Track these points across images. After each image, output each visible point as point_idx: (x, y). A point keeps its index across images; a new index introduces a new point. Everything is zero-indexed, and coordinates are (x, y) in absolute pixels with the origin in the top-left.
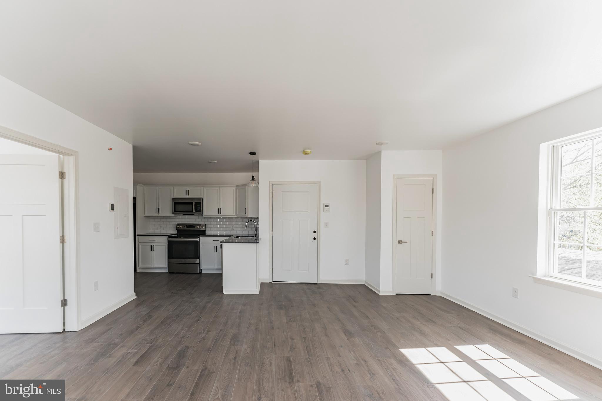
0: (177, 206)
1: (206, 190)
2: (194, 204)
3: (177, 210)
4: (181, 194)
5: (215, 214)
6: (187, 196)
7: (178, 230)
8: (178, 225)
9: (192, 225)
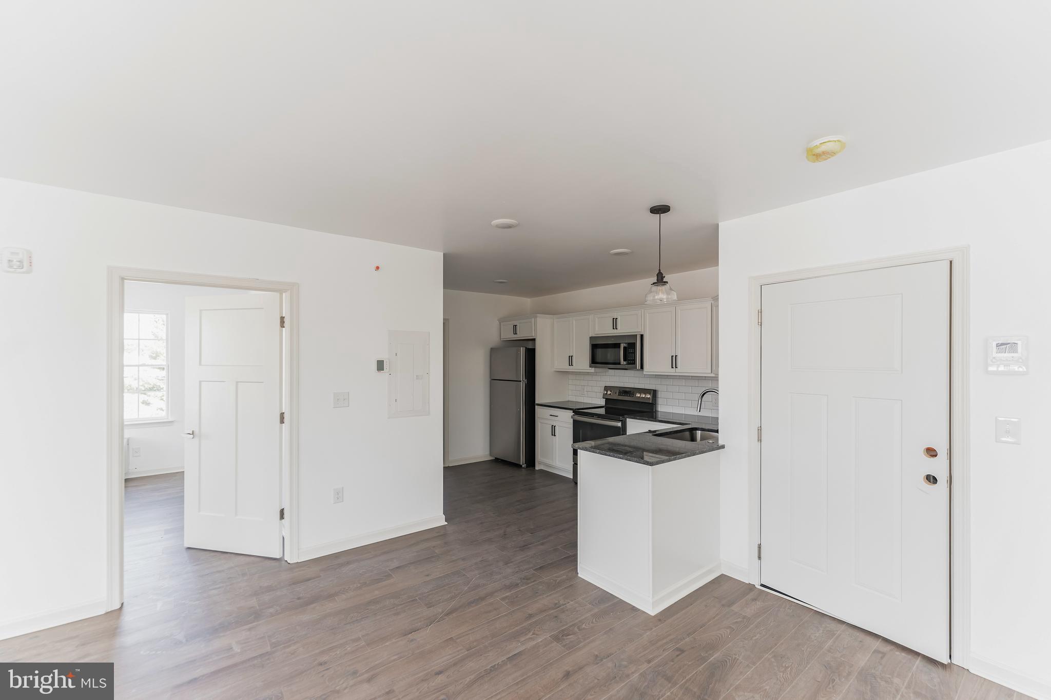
0: (599, 351)
1: (647, 314)
2: (622, 346)
3: (599, 359)
4: (604, 330)
5: (666, 369)
6: (615, 331)
7: (607, 400)
8: (606, 388)
9: (628, 390)
